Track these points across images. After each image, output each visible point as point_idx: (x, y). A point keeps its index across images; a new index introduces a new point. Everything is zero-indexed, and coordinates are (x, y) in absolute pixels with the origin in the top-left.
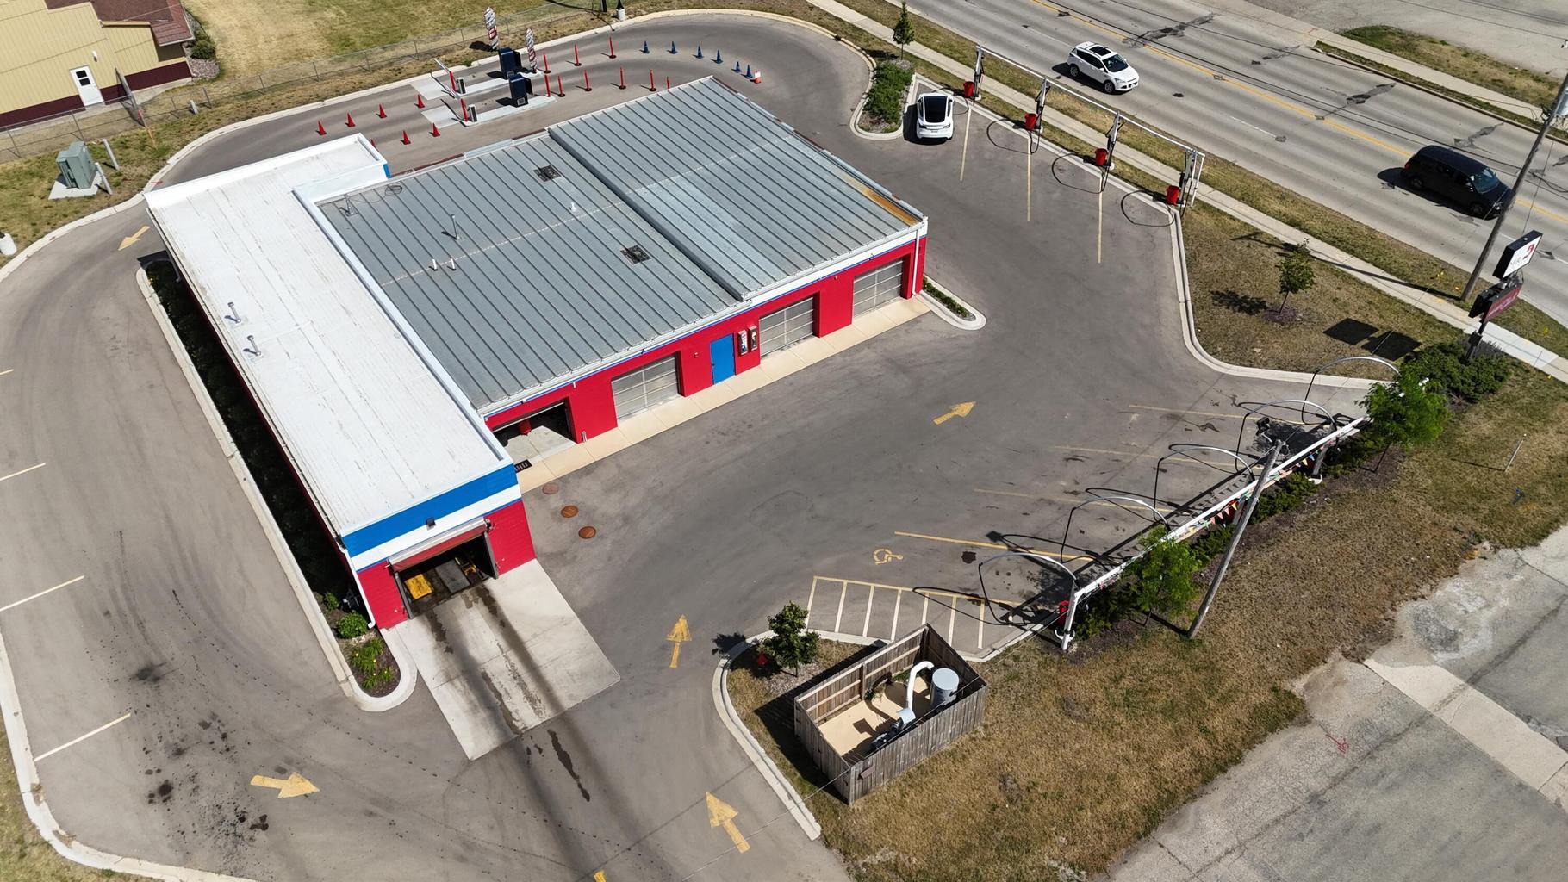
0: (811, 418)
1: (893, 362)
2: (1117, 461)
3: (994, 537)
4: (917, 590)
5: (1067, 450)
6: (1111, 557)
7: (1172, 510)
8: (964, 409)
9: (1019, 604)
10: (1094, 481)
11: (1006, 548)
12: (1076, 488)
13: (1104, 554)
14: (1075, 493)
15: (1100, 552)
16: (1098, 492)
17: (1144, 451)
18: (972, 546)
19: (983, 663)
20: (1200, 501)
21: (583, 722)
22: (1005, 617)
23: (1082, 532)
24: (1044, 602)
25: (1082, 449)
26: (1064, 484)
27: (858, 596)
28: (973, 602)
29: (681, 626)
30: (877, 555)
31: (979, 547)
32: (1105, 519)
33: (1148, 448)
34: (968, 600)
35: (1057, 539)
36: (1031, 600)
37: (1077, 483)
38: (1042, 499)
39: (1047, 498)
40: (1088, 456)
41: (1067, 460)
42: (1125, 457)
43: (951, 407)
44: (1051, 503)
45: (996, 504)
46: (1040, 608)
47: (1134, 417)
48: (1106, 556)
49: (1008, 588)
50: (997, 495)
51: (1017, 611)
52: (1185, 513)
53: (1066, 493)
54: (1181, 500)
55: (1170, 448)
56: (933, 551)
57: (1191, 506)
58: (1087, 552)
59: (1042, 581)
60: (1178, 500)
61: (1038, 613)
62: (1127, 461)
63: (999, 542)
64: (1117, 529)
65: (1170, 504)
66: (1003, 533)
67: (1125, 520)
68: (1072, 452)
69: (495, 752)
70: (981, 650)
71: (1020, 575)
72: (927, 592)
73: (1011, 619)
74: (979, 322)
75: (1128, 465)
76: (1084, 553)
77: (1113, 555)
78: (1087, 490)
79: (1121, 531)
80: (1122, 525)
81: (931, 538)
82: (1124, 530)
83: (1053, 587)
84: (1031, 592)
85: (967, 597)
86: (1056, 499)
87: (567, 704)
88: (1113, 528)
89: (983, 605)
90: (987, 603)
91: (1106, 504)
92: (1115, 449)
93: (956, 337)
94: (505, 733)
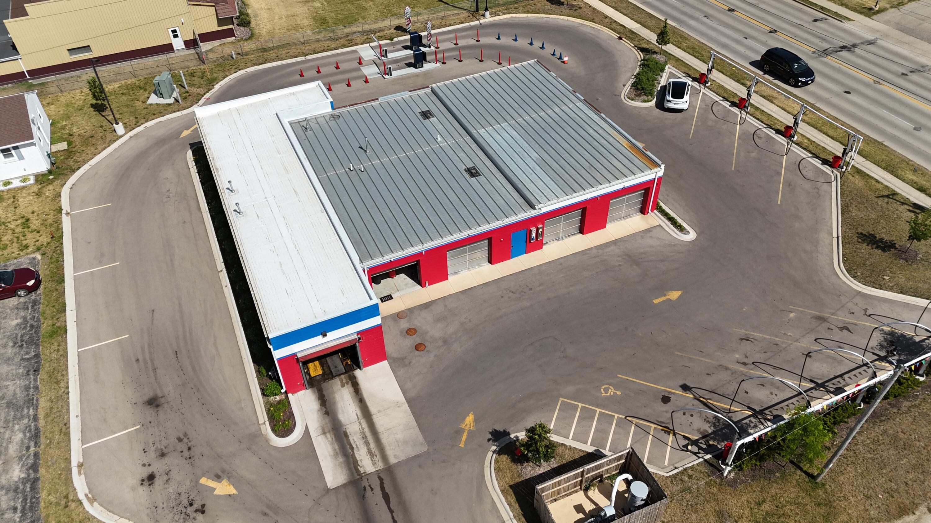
0: (571, 288)
1: (630, 257)
2: (777, 345)
3: (685, 388)
4: (628, 418)
5: (742, 332)
6: (765, 414)
7: (812, 385)
8: (674, 295)
9: (697, 438)
10: (759, 357)
11: (692, 396)
12: (745, 360)
13: (760, 410)
14: (745, 364)
15: (758, 408)
16: (761, 366)
17: (797, 341)
18: (669, 392)
19: (667, 477)
20: (833, 381)
21: (400, 474)
22: (686, 446)
23: (746, 392)
24: (714, 439)
25: (752, 333)
26: (737, 356)
27: (587, 416)
28: (665, 432)
29: (470, 419)
30: (604, 389)
31: (674, 394)
32: (763, 386)
33: (800, 339)
34: (662, 430)
35: (728, 395)
36: (705, 436)
37: (747, 357)
38: (721, 365)
39: (725, 365)
40: (756, 338)
41: (742, 339)
42: (783, 343)
43: (665, 293)
44: (727, 369)
45: (689, 365)
46: (711, 442)
47: (792, 315)
48: (762, 412)
49: (690, 426)
50: (690, 358)
51: (695, 443)
52: (822, 389)
53: (739, 363)
54: (820, 379)
55: (815, 340)
56: (642, 392)
57: (826, 384)
58: (749, 407)
59: (714, 424)
60: (818, 379)
61: (709, 446)
62: (784, 346)
63: (688, 392)
64: (772, 394)
65: (812, 381)
66: (692, 386)
67: (778, 388)
68: (746, 334)
69: (344, 486)
70: (666, 467)
71: (699, 417)
72: (634, 420)
73: (689, 447)
74: (692, 236)
75: (784, 349)
76: (746, 408)
77: (767, 412)
78: (753, 363)
79: (774, 395)
80: (775, 391)
81: (642, 382)
82: (776, 395)
83: (722, 429)
84: (706, 431)
85: (661, 428)
86: (731, 366)
87: (393, 461)
88: (769, 393)
89: (671, 435)
90: (674, 434)
91: (765, 375)
92: (776, 336)
93: (675, 244)
94: (351, 474)
